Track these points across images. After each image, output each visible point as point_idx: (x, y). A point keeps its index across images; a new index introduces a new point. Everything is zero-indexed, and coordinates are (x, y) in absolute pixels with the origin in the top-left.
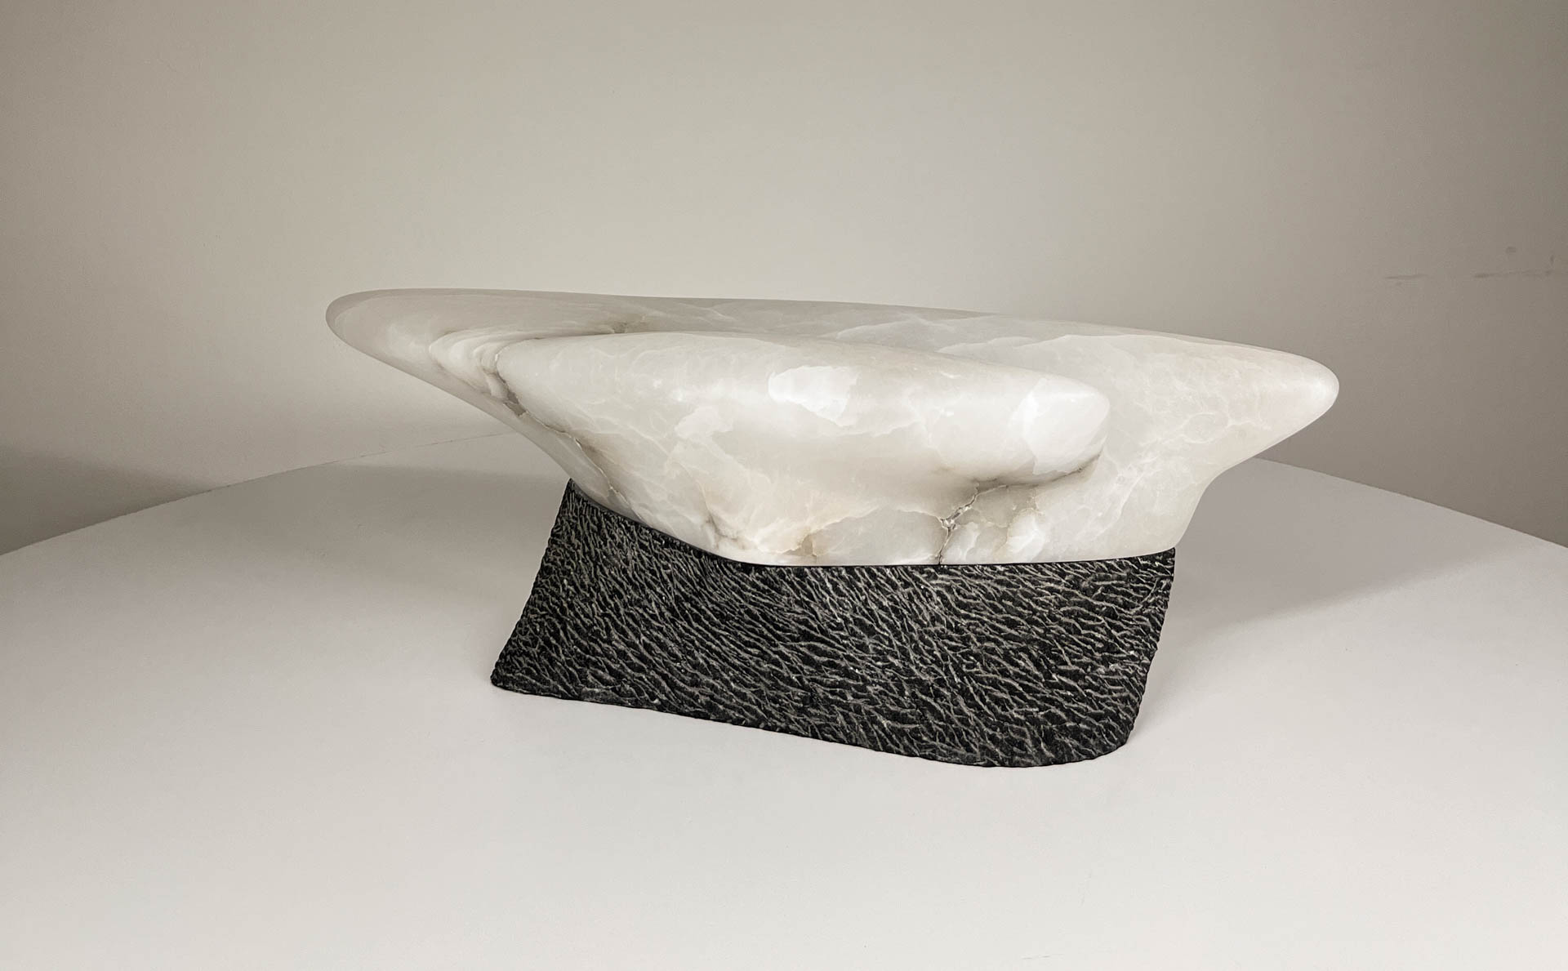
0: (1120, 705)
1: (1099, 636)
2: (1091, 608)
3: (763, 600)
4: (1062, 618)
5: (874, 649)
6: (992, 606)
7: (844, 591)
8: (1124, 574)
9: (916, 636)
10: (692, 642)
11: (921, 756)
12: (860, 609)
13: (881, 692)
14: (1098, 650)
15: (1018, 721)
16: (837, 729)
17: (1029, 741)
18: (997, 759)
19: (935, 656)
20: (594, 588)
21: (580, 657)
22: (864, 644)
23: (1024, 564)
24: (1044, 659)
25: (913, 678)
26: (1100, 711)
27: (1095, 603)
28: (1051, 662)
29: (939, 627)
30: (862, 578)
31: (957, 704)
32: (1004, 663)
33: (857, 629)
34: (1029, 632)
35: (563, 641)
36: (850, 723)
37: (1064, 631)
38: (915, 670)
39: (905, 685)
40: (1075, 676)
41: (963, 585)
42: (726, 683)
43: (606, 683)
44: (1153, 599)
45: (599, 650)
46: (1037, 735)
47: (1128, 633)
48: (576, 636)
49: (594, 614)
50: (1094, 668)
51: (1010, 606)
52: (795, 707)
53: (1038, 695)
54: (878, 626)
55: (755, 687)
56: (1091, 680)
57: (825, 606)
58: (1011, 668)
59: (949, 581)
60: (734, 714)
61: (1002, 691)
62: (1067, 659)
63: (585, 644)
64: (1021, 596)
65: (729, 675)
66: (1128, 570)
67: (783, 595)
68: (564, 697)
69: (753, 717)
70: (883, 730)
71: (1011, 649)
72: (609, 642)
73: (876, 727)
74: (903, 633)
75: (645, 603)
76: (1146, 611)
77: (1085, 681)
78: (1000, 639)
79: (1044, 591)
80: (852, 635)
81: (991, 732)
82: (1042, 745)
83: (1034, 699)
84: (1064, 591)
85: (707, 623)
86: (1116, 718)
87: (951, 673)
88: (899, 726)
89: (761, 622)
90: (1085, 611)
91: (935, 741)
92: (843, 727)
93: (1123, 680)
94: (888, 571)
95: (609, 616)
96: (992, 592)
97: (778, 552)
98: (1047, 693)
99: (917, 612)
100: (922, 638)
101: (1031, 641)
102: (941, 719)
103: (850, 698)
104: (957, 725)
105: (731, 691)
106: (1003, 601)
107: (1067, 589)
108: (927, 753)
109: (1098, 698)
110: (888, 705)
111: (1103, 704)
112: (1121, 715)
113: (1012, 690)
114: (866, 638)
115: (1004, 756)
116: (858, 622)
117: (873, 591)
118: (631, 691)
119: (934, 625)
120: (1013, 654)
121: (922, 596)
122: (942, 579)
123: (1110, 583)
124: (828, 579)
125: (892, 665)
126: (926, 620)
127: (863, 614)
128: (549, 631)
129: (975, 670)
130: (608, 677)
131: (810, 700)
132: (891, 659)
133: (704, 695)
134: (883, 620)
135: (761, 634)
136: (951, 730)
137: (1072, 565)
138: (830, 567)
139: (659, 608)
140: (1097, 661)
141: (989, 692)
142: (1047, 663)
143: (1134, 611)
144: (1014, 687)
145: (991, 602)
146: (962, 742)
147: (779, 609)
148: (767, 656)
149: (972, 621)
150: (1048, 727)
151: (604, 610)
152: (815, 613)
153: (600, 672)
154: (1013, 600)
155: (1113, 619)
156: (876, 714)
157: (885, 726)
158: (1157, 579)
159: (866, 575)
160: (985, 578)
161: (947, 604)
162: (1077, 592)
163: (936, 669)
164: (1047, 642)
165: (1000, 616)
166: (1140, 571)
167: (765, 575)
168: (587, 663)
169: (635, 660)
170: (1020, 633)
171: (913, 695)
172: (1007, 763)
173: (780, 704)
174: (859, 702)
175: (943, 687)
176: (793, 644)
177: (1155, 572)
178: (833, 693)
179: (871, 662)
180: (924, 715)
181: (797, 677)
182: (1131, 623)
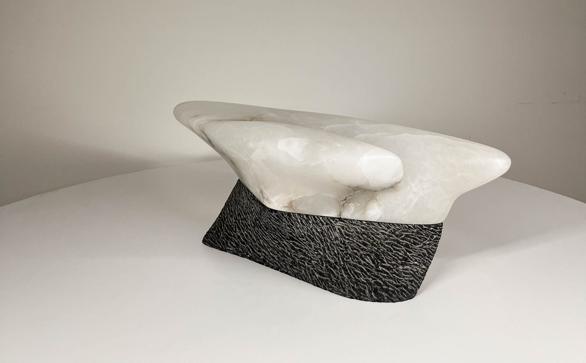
0: (408, 283)
1: (401, 254)
2: (399, 242)
3: (277, 223)
4: (385, 245)
5: (314, 247)
6: (358, 236)
7: (305, 223)
8: (415, 231)
9: (329, 244)
10: (259, 236)
11: (329, 290)
12: (310, 231)
13: (316, 264)
14: (400, 259)
15: (363, 283)
16: (302, 275)
17: (367, 291)
18: (355, 296)
19: (335, 253)
20: (234, 212)
21: (227, 236)
22: (311, 244)
23: (374, 222)
24: (376, 260)
25: (327, 260)
26: (398, 284)
27: (401, 241)
28: (379, 261)
29: (337, 242)
30: (311, 219)
31: (341, 272)
32: (360, 259)
33: (308, 239)
34: (371, 248)
35: (223, 230)
36: (306, 274)
37: (386, 250)
38: (328, 257)
39: (324, 262)
40: (388, 268)
41: (348, 227)
42: (269, 252)
43: (234, 247)
44: (428, 242)
45: (232, 235)
46: (371, 289)
47: (415, 255)
48: (227, 228)
49: (233, 221)
50: (397, 266)
51: (365, 237)
52: (289, 265)
53: (372, 274)
54: (316, 238)
55: (277, 255)
56: (396, 271)
57: (298, 228)
58: (363, 261)
59: (343, 225)
60: (271, 264)
61: (358, 270)
62: (385, 261)
63: (229, 232)
64: (370, 234)
65: (270, 250)
66: (417, 230)
67: (283, 222)
68: (221, 250)
69: (277, 266)
70: (317, 278)
71: (363, 254)
72: (235, 232)
73: (314, 277)
74: (324, 242)
75: (247, 219)
76: (425, 247)
77: (392, 271)
78: (359, 250)
79: (380, 233)
80: (307, 241)
81: (353, 285)
82: (373, 293)
83: (371, 275)
84: (388, 234)
85: (263, 229)
86: (406, 288)
87: (340, 260)
88: (322, 277)
89: (277, 232)
90: (396, 243)
91: (333, 285)
92: (304, 275)
93: (411, 273)
94: (321, 218)
95: (236, 223)
96: (359, 231)
97: (281, 206)
98: (376, 273)
99: (330, 235)
100: (331, 245)
101: (372, 252)
102: (335, 277)
103: (306, 264)
104: (340, 280)
105: (270, 256)
106: (363, 235)
107: (389, 234)
108: (331, 289)
109: (398, 279)
110: (318, 269)
111: (400, 281)
112: (409, 287)
113: (362, 270)
114: (312, 242)
115: (357, 295)
116: (309, 236)
117: (315, 225)
118: (241, 251)
119: (336, 241)
120: (364, 256)
121: (332, 229)
122: (341, 224)
123: (408, 234)
124: (299, 218)
125: (320, 254)
126: (333, 239)
127: (311, 233)
128: (219, 225)
129: (349, 260)
130: (234, 245)
131: (294, 263)
132: (320, 252)
133: (262, 256)
134: (318, 236)
135: (278, 236)
136: (339, 282)
137: (393, 224)
138: (300, 214)
139: (250, 222)
140: (399, 264)
141: (353, 270)
142: (377, 261)
143: (418, 246)
144: (363, 269)
145: (358, 235)
146: (342, 287)
147: (282, 227)
148: (280, 244)
149: (350, 241)
150: (375, 287)
151: (236, 221)
152: (294, 231)
153: (232, 242)
154: (367, 235)
155: (408, 248)
156: (315, 272)
157: (317, 277)
158: (431, 235)
159: (313, 219)
160: (357, 225)
161: (341, 233)
162: (393, 235)
163: (335, 257)
164: (378, 253)
165: (360, 241)
166: (423, 230)
167: (277, 214)
168: (229, 239)
169: (243, 240)
170: (368, 248)
171: (327, 266)
172: (358, 298)
173: (285, 263)
174: (310, 266)
175: (337, 265)
176: (288, 241)
177: (430, 232)
178: (301, 261)
179: (313, 252)
180: (330, 275)
181: (290, 254)
182: (416, 251)
